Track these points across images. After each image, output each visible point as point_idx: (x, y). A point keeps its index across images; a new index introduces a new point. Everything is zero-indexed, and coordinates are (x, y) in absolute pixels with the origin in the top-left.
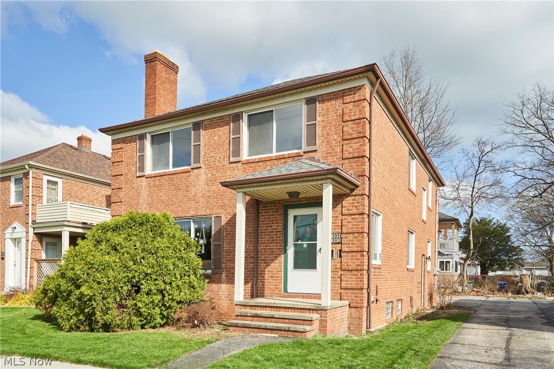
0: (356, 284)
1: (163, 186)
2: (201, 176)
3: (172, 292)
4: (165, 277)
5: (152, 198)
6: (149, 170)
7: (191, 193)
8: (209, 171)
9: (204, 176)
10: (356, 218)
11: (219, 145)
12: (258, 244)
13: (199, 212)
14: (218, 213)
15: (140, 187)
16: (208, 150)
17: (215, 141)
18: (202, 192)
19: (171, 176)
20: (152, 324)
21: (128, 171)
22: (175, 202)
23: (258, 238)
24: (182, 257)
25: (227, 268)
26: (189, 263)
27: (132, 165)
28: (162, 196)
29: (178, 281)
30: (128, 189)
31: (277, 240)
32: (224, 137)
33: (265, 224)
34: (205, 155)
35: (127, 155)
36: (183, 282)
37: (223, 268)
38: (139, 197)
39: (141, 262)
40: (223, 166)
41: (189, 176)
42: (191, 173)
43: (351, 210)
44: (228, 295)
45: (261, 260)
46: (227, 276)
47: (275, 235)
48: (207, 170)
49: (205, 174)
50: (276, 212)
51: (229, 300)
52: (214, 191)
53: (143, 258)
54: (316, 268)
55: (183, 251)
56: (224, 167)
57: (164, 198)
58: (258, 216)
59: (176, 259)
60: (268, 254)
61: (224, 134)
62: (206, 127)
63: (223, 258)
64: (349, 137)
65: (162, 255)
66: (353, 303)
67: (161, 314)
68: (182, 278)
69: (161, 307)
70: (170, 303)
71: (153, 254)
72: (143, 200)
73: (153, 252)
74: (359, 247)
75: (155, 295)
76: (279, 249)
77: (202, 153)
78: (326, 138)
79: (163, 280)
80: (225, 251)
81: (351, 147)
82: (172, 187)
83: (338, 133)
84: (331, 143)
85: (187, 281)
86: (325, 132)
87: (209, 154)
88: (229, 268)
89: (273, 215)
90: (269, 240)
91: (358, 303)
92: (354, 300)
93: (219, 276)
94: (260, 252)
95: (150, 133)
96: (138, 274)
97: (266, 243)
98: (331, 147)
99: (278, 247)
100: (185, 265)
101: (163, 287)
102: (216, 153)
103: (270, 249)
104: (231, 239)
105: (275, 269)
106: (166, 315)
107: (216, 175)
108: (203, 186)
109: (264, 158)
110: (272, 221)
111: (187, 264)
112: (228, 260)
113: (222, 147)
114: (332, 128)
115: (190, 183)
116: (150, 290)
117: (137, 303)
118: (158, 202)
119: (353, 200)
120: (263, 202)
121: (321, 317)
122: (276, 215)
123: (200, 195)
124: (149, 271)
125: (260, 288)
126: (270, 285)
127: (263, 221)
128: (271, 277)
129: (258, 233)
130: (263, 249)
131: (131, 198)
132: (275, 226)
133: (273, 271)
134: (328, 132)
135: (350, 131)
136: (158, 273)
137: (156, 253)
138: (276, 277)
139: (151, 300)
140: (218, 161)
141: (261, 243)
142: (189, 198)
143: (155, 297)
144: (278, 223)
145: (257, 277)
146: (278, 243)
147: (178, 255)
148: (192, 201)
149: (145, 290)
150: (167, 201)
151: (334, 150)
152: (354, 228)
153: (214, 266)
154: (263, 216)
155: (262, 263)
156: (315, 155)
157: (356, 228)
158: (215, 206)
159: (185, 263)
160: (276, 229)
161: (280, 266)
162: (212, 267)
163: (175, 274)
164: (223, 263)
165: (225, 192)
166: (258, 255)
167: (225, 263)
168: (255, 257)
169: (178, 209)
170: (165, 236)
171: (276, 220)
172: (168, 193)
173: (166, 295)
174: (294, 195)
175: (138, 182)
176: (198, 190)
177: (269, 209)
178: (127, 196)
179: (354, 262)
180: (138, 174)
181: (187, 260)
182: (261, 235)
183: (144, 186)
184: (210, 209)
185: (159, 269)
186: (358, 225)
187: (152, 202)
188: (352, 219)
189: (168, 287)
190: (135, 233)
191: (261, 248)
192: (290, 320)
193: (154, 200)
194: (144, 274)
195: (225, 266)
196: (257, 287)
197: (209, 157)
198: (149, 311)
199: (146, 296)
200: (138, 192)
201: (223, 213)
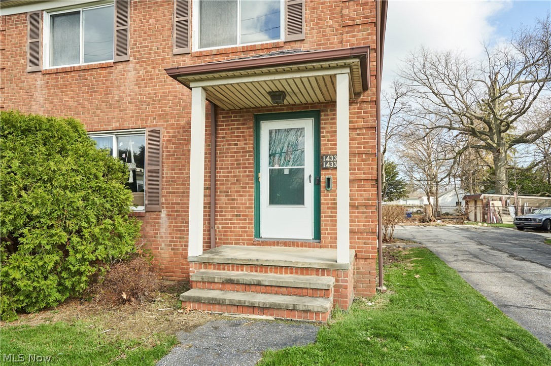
0: (365, 226)
1: (68, 86)
2: (129, 74)
3: (83, 248)
4: (68, 222)
5: (52, 103)
6: (46, 64)
7: (113, 97)
8: (141, 66)
9: (133, 73)
10: (364, 134)
11: (156, 31)
12: (216, 169)
13: (125, 123)
14: (155, 126)
15: (32, 87)
16: (139, 37)
17: (150, 25)
18: (130, 95)
19: (81, 73)
20: (43, 305)
21: (13, 63)
22: (88, 110)
23: (216, 161)
24: (100, 187)
25: (169, 204)
26: (112, 197)
27: (20, 56)
28: (68, 101)
29: (92, 228)
30: (13, 89)
31: (245, 164)
32: (163, 21)
33: (227, 141)
34: (136, 44)
35: (11, 41)
36: (101, 229)
37: (162, 203)
38: (30, 101)
39: (20, 196)
40: (163, 59)
41: (109, 73)
42: (113, 69)
43: (356, 122)
44: (170, 241)
45: (221, 192)
46: (168, 215)
47: (242, 156)
48: (138, 65)
49: (135, 70)
50: (244, 124)
51: (172, 249)
52: (149, 94)
53: (25, 188)
54: (303, 204)
55: (102, 178)
56: (165, 61)
57: (72, 103)
58: (216, 130)
59: (90, 191)
60: (232, 184)
61: (164, 16)
62: (137, 6)
63: (163, 189)
64: (351, 23)
65: (64, 184)
66: (361, 252)
67: (60, 284)
68: (100, 221)
69: (61, 273)
70: (77, 267)
71: (45, 182)
72: (37, 106)
73: (46, 178)
74: (368, 173)
75: (48, 253)
76: (248, 176)
77: (130, 41)
78: (317, 24)
79: (65, 227)
80: (165, 179)
81: (354, 36)
82: (83, 88)
83: (334, 18)
84: (324, 31)
85: (110, 227)
86: (315, 15)
87: (141, 43)
88: (172, 204)
89: (238, 129)
90: (232, 164)
91: (368, 252)
92: (362, 248)
93: (157, 215)
94: (219, 180)
95: (48, 11)
96: (11, 217)
97: (228, 168)
98: (324, 36)
99: (247, 173)
100: (104, 200)
101: (64, 240)
102: (152, 42)
103: (235, 176)
104: (175, 162)
105: (242, 204)
106: (70, 286)
107: (151, 72)
108: (131, 87)
109: (225, 49)
110: (237, 136)
111: (108, 199)
112: (170, 193)
113: (161, 34)
114: (325, 10)
115: (111, 83)
116: (40, 245)
117: (11, 271)
118: (61, 109)
119: (359, 108)
120: (224, 110)
121: (337, 281)
122: (243, 128)
123: (127, 99)
124: (36, 212)
125: (219, 231)
126: (235, 227)
127: (224, 137)
128: (237, 216)
129: (216, 153)
130: (224, 176)
131: (19, 102)
132: (241, 144)
133: (239, 208)
134: (320, 15)
135: (352, 14)
136: (55, 215)
137: (50, 180)
138: (243, 216)
139: (40, 264)
140: (155, 53)
141: (221, 169)
142: (111, 104)
143: (47, 258)
144: (246, 140)
145: (215, 215)
146: (246, 168)
147: (93, 183)
148: (114, 108)
149: (27, 246)
150: (76, 107)
151: (329, 39)
152: (360, 147)
153: (149, 199)
154: (223, 129)
155: (222, 196)
156: (301, 47)
157: (364, 147)
158: (151, 115)
159: (105, 197)
160: (244, 148)
161: (249, 200)
162: (146, 202)
163: (87, 216)
164: (163, 196)
165: (165, 96)
166: (216, 184)
167: (166, 196)
168: (213, 188)
169: (93, 120)
170: (70, 153)
171: (243, 136)
172: (78, 97)
173: (71, 252)
174: (278, 95)
175: (30, 80)
176: (124, 93)
177: (232, 121)
178: (11, 99)
179: (361, 195)
180: (29, 69)
181: (109, 192)
182: (220, 157)
183: (39, 86)
184: (142, 120)
185: (57, 208)
186: (367, 143)
187: (52, 109)
188: (358, 134)
189: (75, 239)
190: (12, 146)
191: (221, 174)
192: (289, 289)
193: (55, 105)
194: (25, 217)
195: (166, 200)
196: (215, 231)
197: (141, 47)
198: (35, 284)
199: (30, 257)
200: (30, 94)
201: (163, 125)
